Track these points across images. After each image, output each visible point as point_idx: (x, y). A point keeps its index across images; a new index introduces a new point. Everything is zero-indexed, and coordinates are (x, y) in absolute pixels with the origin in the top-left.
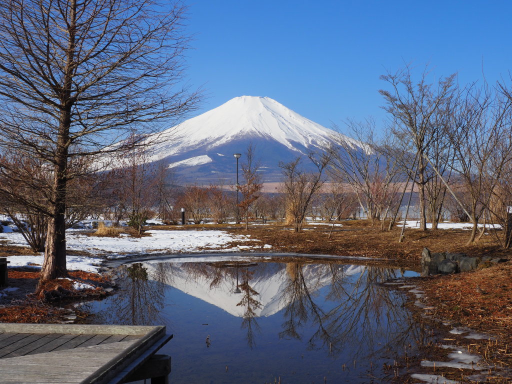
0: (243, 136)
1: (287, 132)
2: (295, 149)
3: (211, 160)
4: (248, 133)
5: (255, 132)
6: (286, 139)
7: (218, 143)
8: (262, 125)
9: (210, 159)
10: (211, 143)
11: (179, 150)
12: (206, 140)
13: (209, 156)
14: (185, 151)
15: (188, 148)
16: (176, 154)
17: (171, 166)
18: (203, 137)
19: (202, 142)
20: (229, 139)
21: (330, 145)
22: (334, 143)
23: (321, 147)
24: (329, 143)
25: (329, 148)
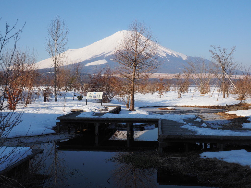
3: (107, 62)
7: (110, 54)
10: (107, 54)
13: (106, 60)
14: (94, 58)
15: (96, 56)
17: (88, 65)
18: (103, 51)
19: (103, 53)
20: (116, 52)
21: (166, 55)
22: (167, 54)
23: (161, 56)
24: (165, 54)
25: (165, 56)
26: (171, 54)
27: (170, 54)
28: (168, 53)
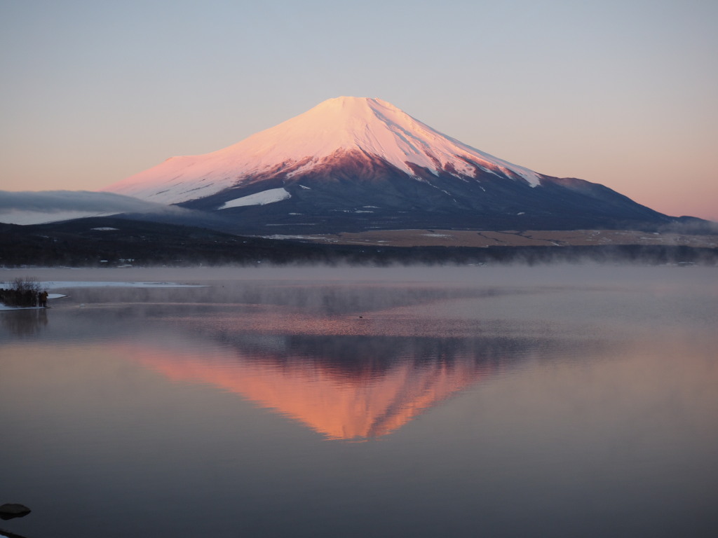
0: (342, 160)
1: (408, 152)
2: (420, 179)
3: (290, 196)
4: (348, 155)
5: (359, 153)
6: (407, 163)
7: (302, 170)
8: (370, 141)
9: (288, 193)
10: (292, 170)
11: (242, 180)
12: (284, 165)
13: (287, 189)
14: (252, 182)
15: (256, 177)
16: (238, 186)
17: (230, 204)
18: (279, 161)
20: (319, 162)
21: (474, 172)
22: (479, 170)
23: (461, 175)
24: (474, 169)
25: (472, 176)
26: (491, 170)
27: (489, 171)
28: (482, 168)
